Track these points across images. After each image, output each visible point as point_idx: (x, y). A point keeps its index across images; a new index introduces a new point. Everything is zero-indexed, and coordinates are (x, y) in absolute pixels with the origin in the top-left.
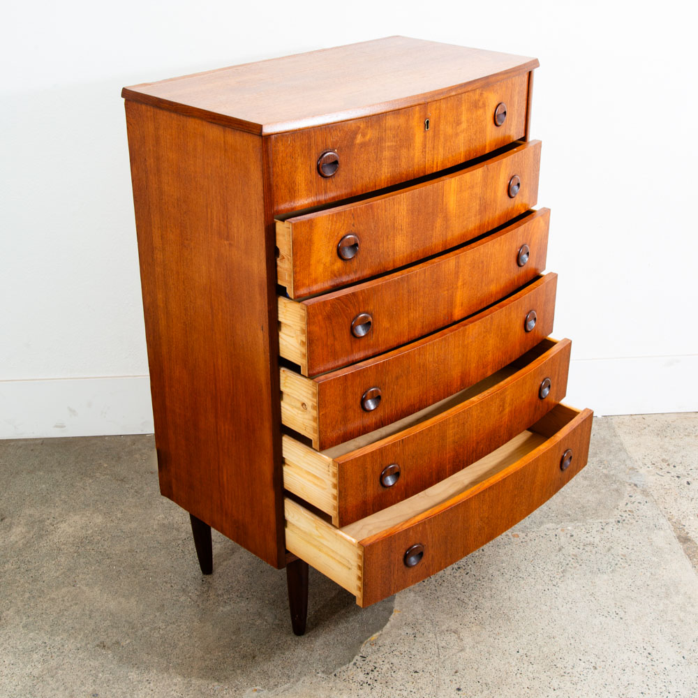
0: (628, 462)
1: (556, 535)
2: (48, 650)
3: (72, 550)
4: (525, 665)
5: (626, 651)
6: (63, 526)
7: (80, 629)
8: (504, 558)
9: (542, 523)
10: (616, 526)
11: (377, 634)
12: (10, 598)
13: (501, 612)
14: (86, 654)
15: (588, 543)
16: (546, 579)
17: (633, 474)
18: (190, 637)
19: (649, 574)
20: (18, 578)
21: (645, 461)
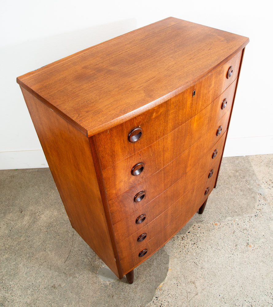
0: (257, 181)
1: (232, 224)
2: (34, 288)
3: (45, 230)
4: (223, 304)
5: (264, 295)
6: (43, 216)
7: (46, 276)
8: (212, 238)
9: (226, 217)
10: (255, 218)
11: (162, 283)
12: (21, 257)
13: (212, 271)
14: (47, 291)
15: (245, 228)
16: (229, 250)
17: (259, 187)
18: (88, 283)
19: (269, 247)
20: (25, 245)
21: (264, 181)
